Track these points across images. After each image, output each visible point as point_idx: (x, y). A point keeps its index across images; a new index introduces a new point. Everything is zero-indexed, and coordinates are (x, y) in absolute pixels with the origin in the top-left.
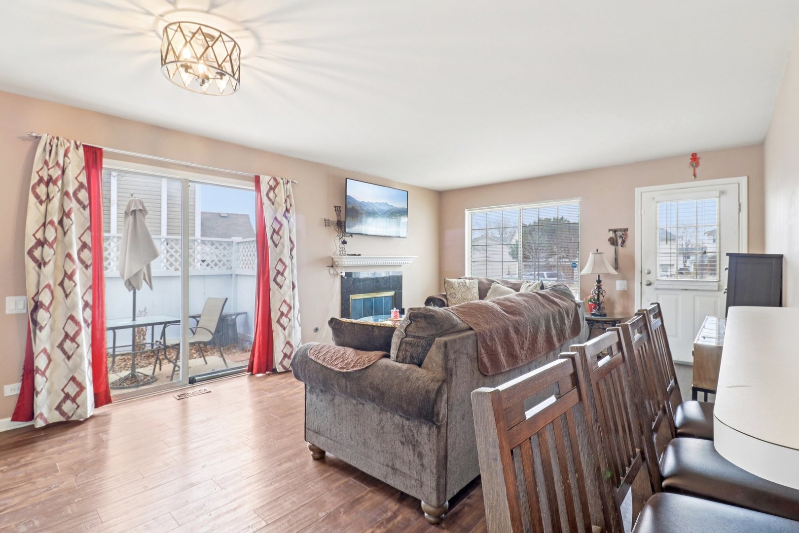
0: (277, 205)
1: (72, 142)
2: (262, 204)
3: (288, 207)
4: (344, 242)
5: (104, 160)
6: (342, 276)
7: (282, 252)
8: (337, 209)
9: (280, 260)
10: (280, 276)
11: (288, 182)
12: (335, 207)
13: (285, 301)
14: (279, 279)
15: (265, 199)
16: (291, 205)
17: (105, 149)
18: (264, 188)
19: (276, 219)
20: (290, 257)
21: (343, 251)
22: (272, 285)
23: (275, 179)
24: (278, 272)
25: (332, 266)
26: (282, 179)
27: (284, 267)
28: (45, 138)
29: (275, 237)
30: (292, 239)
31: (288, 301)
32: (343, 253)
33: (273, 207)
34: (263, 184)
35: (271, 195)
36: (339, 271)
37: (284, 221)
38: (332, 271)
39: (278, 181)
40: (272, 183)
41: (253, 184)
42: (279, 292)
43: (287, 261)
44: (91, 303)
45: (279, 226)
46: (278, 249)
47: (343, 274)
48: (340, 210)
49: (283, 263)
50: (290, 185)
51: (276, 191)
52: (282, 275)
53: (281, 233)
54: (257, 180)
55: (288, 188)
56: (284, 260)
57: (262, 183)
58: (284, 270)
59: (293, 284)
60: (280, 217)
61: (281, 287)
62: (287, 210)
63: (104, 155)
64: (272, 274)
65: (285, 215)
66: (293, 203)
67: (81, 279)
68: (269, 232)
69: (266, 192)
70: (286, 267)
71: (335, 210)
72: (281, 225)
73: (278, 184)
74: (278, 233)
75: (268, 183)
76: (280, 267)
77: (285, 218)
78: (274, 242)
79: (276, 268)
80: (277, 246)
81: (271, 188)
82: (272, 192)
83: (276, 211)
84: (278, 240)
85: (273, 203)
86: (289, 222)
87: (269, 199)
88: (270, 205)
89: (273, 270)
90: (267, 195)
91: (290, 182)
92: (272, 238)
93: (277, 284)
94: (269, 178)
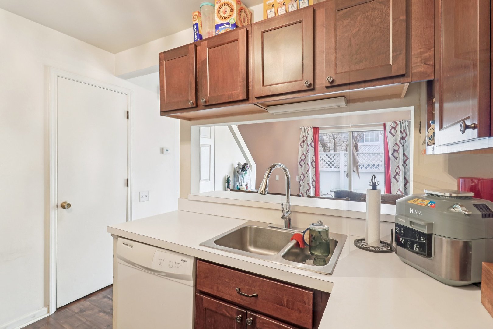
0: (396, 136)
1: (310, 127)
2: (386, 137)
3: (404, 136)
5: (320, 131)
7: (399, 162)
9: (398, 167)
10: (398, 175)
11: (404, 122)
13: (399, 190)
14: (397, 177)
15: (389, 135)
16: (406, 135)
17: (319, 127)
18: (388, 128)
19: (396, 144)
20: (403, 165)
22: (393, 180)
23: (395, 122)
24: (397, 173)
26: (400, 121)
28: (303, 128)
29: (395, 154)
30: (406, 153)
31: (401, 190)
33: (394, 138)
35: (393, 131)
37: (400, 145)
39: (397, 123)
40: (393, 125)
41: (382, 127)
42: (397, 184)
44: (315, 180)
46: (397, 161)
51: (396, 129)
53: (399, 152)
54: (384, 125)
55: (404, 126)
56: (400, 167)
57: (387, 126)
58: (400, 172)
59: (406, 180)
60: (398, 143)
61: (398, 182)
62: (403, 138)
63: (320, 129)
64: (392, 175)
67: (312, 172)
68: (391, 151)
70: (401, 170)
72: (399, 147)
73: (397, 124)
74: (397, 152)
75: (391, 125)
76: (398, 171)
77: (401, 143)
78: (394, 157)
79: (395, 171)
80: (396, 159)
81: (393, 128)
82: (393, 129)
83: (396, 140)
84: (397, 156)
85: (394, 136)
86: (404, 145)
87: (392, 134)
88: (392, 137)
89: (393, 172)
90: (390, 132)
91: (406, 121)
92: (393, 154)
93: (396, 179)
94: (391, 122)
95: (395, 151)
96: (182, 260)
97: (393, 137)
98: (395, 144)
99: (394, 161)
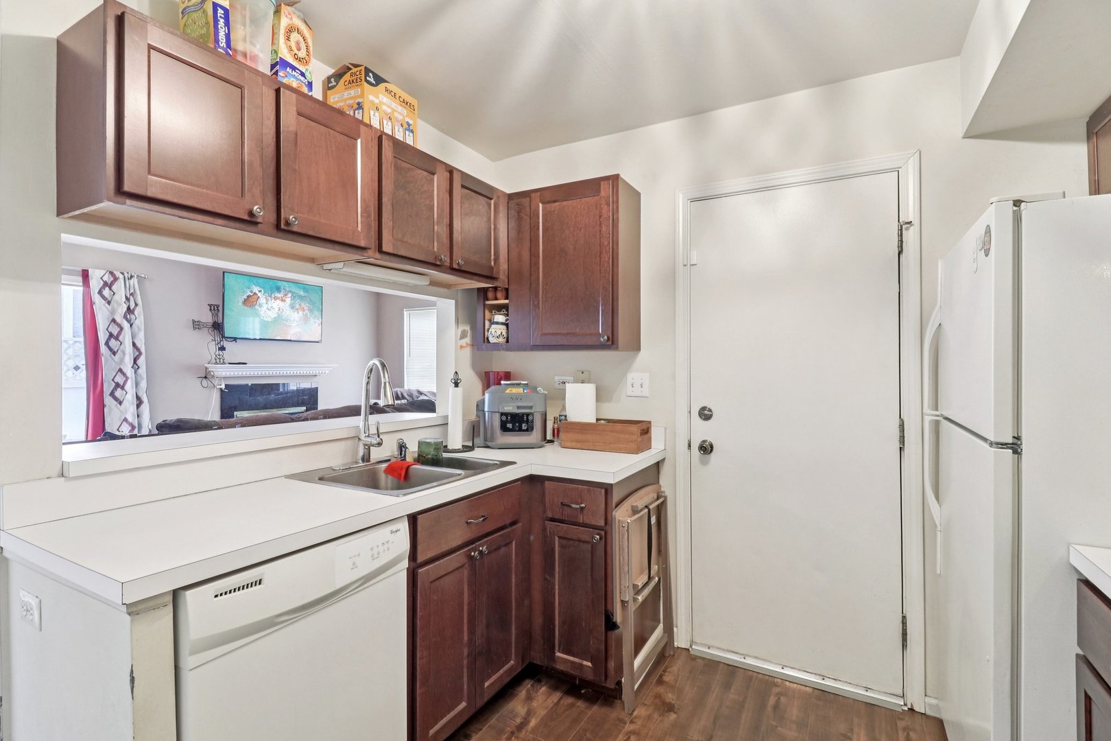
0: (116, 305)
2: (92, 304)
3: (132, 306)
4: (222, 349)
6: (221, 389)
7: (122, 360)
8: (212, 308)
9: (120, 370)
10: (119, 389)
11: (132, 277)
12: (210, 306)
13: (125, 420)
14: (118, 393)
15: (97, 298)
16: (136, 305)
18: (95, 284)
19: (114, 321)
20: (132, 367)
21: (220, 359)
22: (108, 400)
23: (111, 273)
24: (117, 385)
25: (206, 377)
26: (123, 274)
27: (125, 379)
29: (113, 343)
30: (138, 345)
31: (130, 419)
32: (220, 361)
33: (109, 307)
34: (93, 280)
35: (106, 292)
36: (216, 382)
37: (126, 325)
38: (205, 382)
39: (117, 275)
40: (107, 278)
41: (80, 279)
42: (119, 409)
43: (129, 371)
45: (119, 329)
46: (117, 358)
47: (223, 387)
48: (218, 309)
49: (124, 374)
50: (135, 281)
51: (114, 287)
52: (123, 388)
53: (121, 338)
54: (85, 275)
55: (132, 284)
56: (125, 370)
57: (92, 278)
58: (125, 382)
59: (138, 398)
60: (119, 319)
61: (120, 403)
62: (129, 310)
64: (108, 388)
65: (125, 317)
66: (139, 301)
68: (102, 337)
69: (98, 289)
70: (127, 378)
71: (210, 309)
72: (122, 329)
73: (116, 279)
74: (117, 338)
75: (101, 278)
76: (120, 379)
77: (127, 320)
78: (111, 349)
79: (113, 380)
80: (114, 353)
81: (105, 284)
82: (107, 289)
83: (113, 312)
84: (116, 347)
85: (109, 303)
86: (133, 325)
87: (103, 297)
88: (104, 305)
89: (109, 382)
90: (100, 292)
91: (136, 276)
92: (107, 344)
93: (116, 399)
94: (103, 272)
95: (111, 335)
96: (392, 532)
97: (107, 305)
98: (112, 321)
99: (109, 358)
